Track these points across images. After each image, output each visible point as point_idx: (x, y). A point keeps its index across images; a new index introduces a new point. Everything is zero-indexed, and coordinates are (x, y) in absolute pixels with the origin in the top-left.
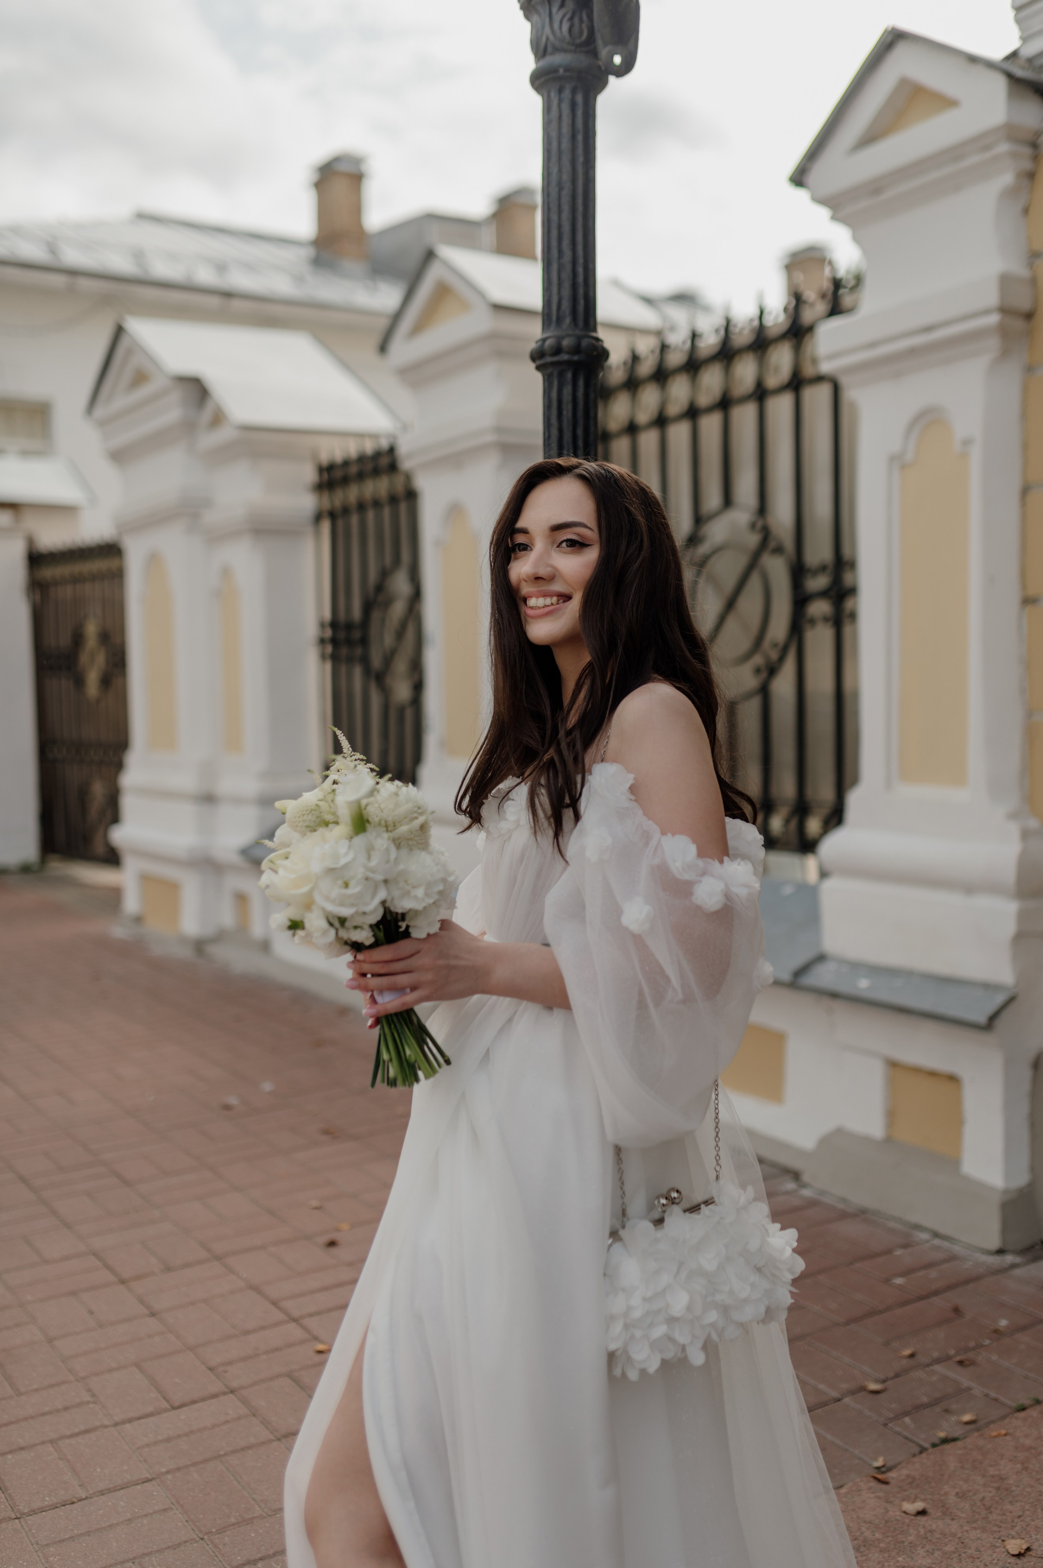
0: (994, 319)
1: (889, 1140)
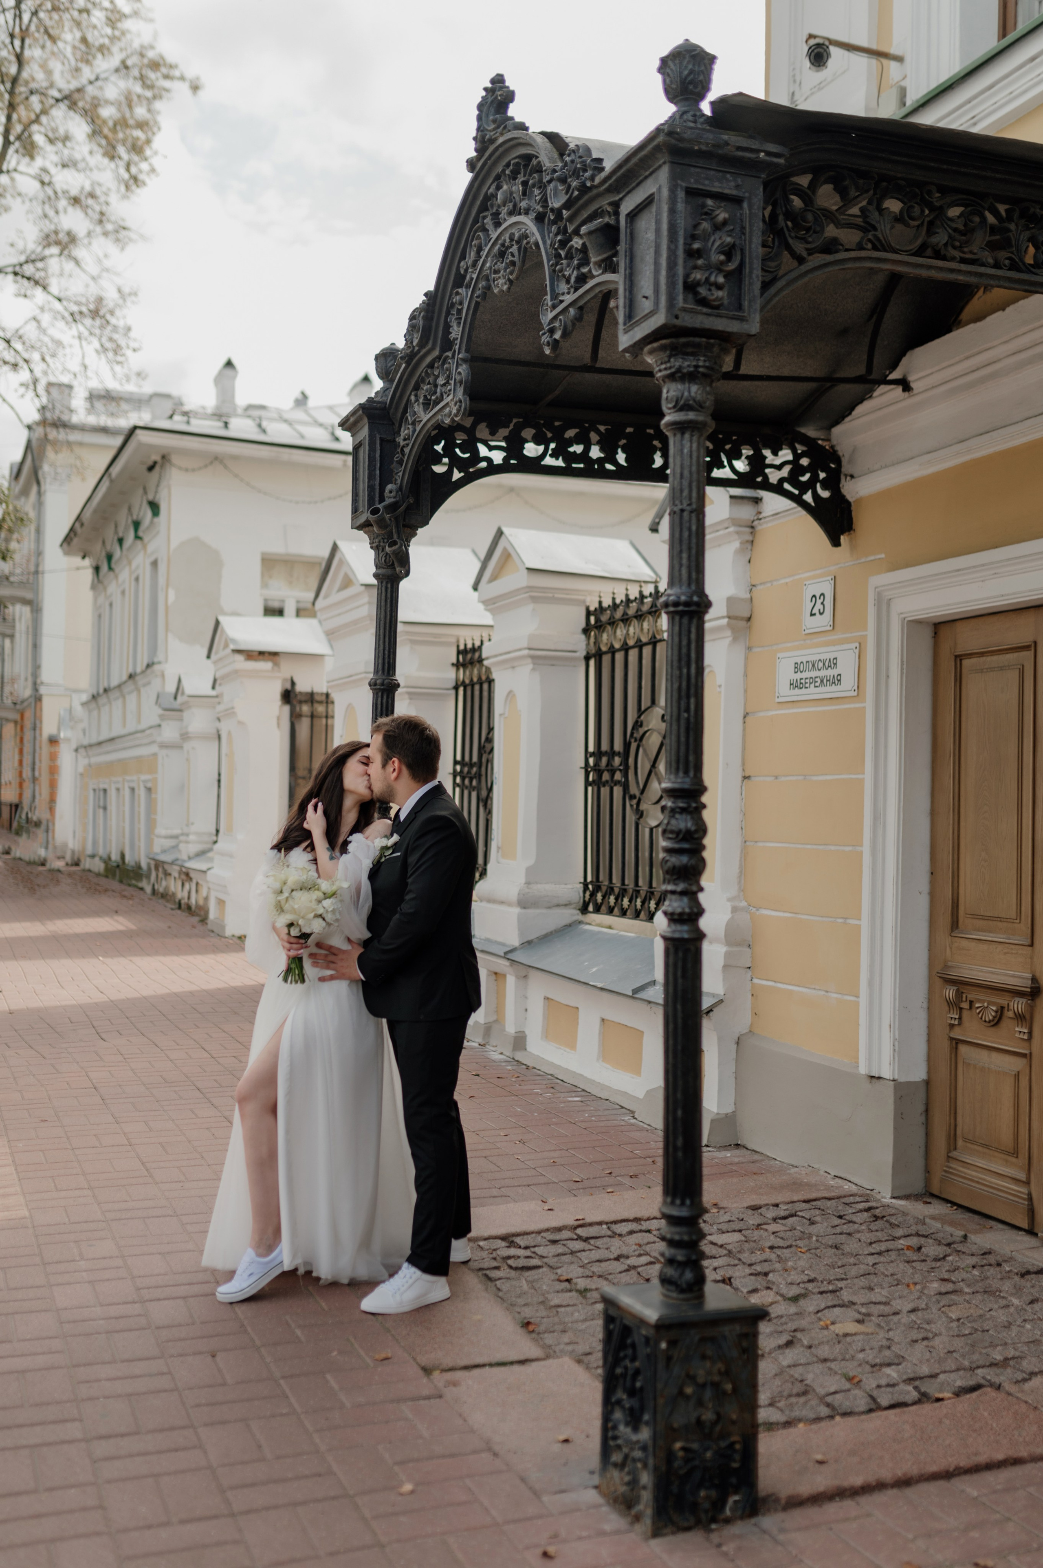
0: (725, 621)
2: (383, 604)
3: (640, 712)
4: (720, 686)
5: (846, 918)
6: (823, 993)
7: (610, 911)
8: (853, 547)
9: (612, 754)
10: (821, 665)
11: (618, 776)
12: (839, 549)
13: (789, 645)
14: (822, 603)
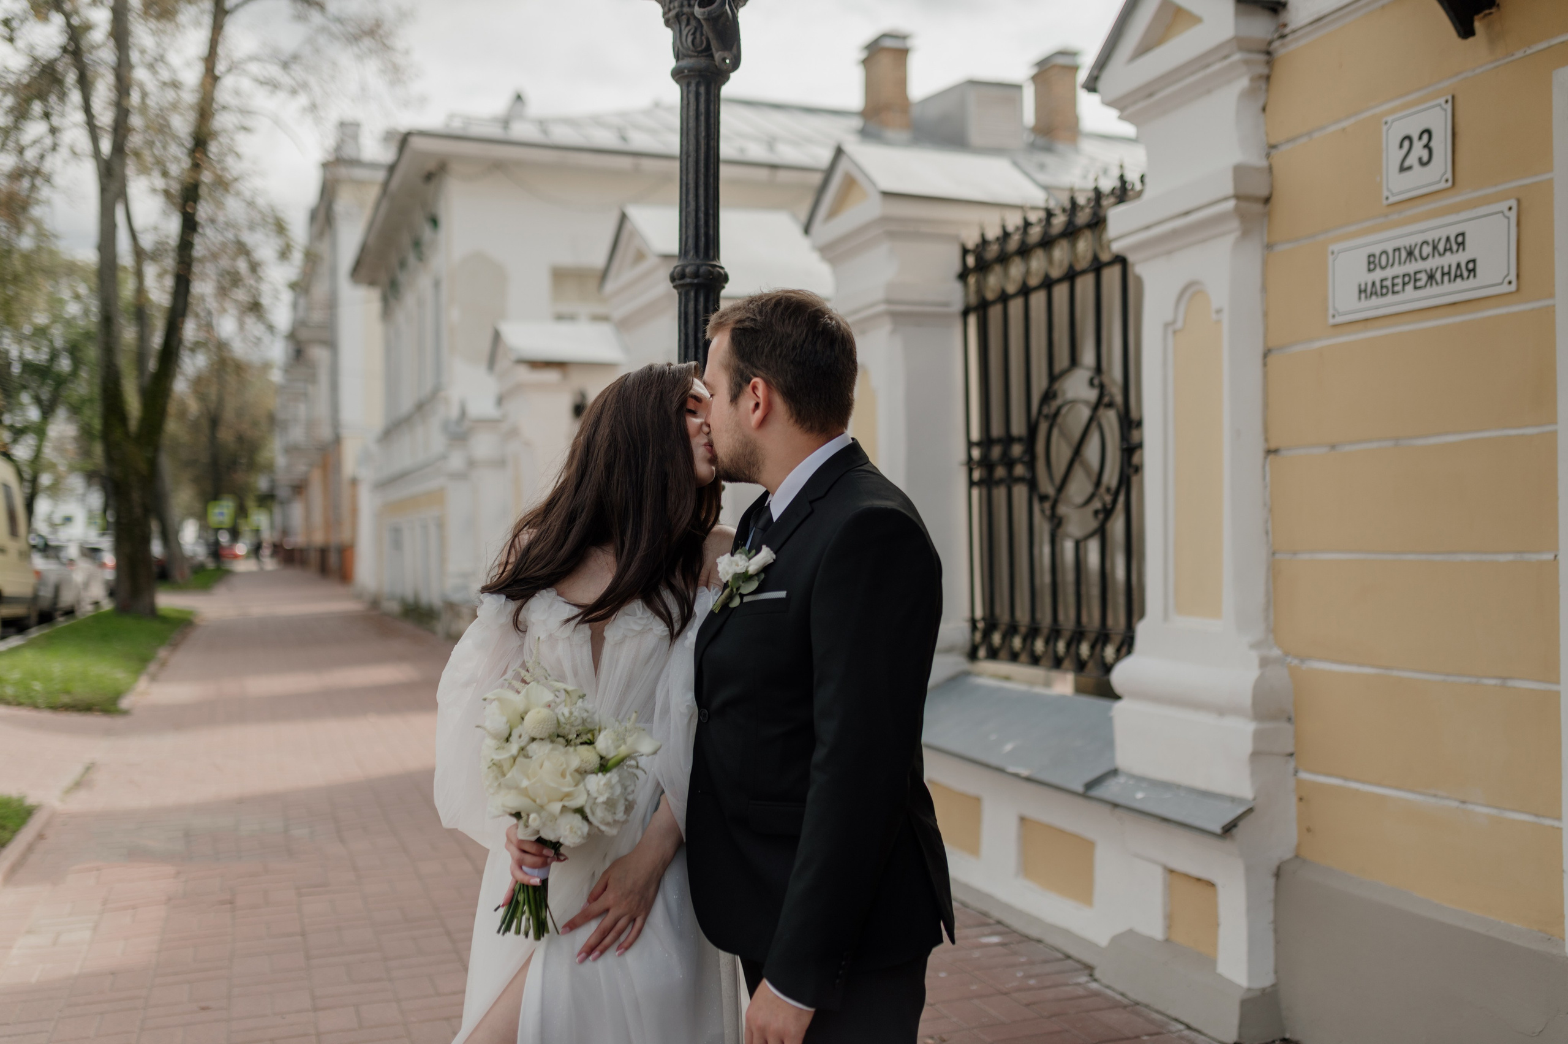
0: (1231, 204)
1: (1167, 940)
3: (1053, 378)
4: (1219, 311)
5: (1505, 678)
6: (1455, 804)
8: (1493, 40)
9: (1008, 440)
10: (1427, 250)
12: (1471, 40)
13: (1353, 228)
14: (1427, 146)
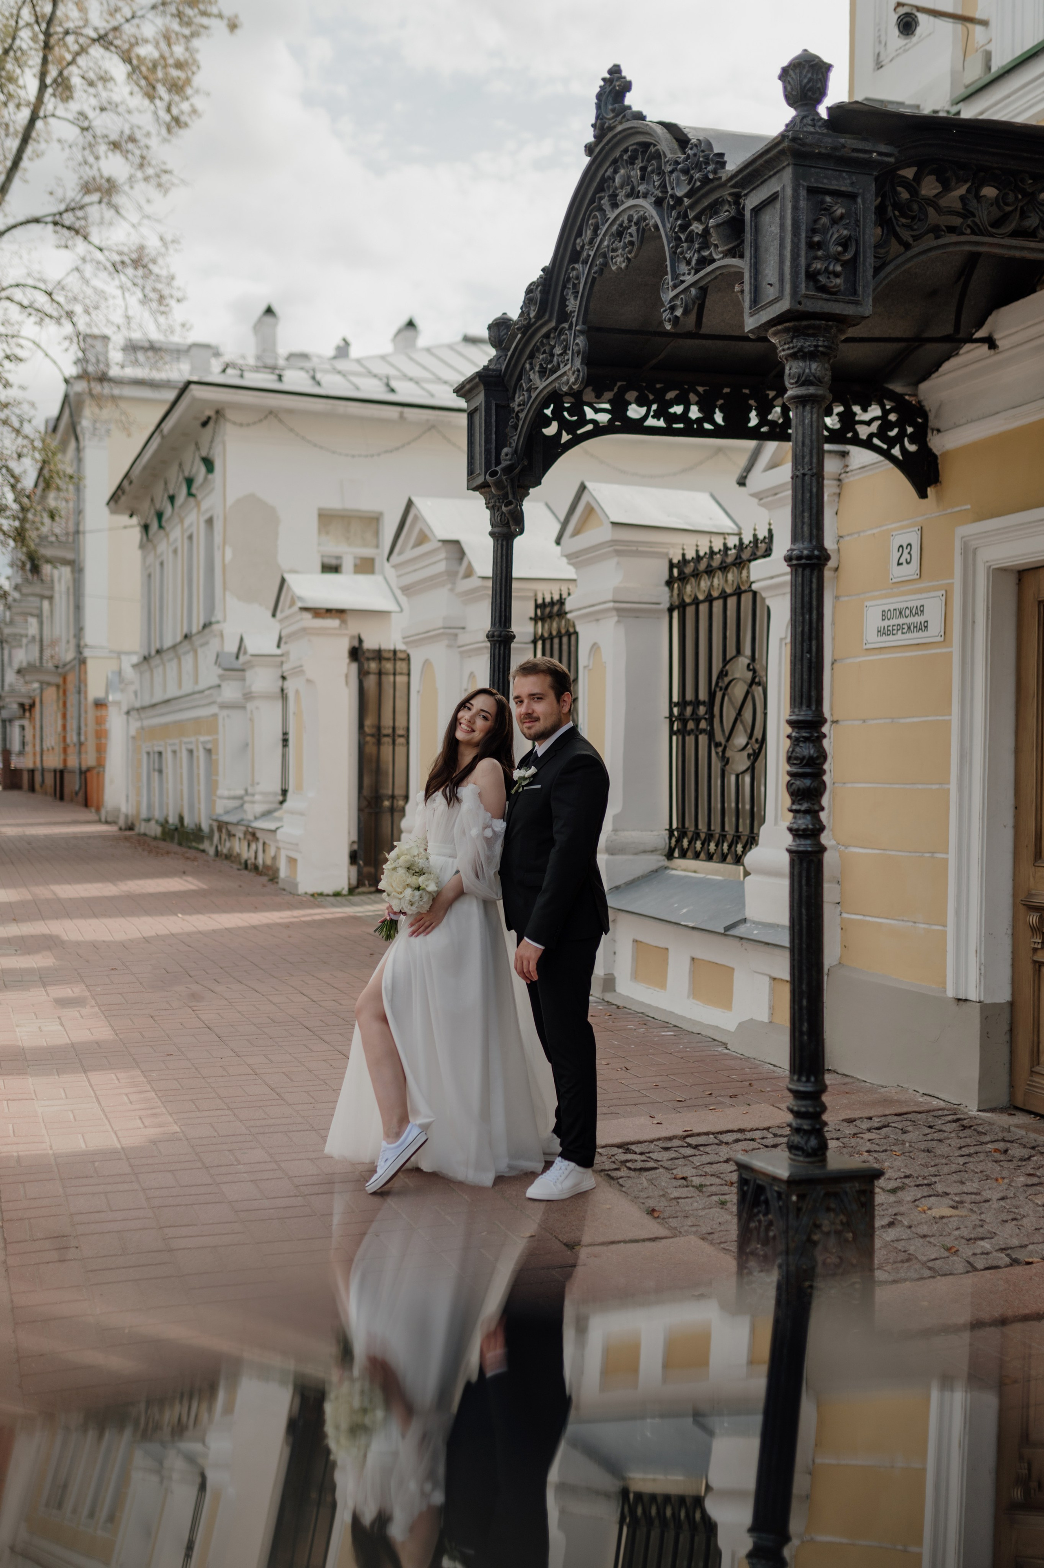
1: (770, 1022)
2: (499, 560)
3: (725, 662)
5: (933, 853)
6: (911, 924)
7: (697, 856)
8: (939, 498)
9: (697, 703)
10: (908, 612)
11: (703, 725)
12: (925, 500)
13: (877, 593)
14: (909, 553)
